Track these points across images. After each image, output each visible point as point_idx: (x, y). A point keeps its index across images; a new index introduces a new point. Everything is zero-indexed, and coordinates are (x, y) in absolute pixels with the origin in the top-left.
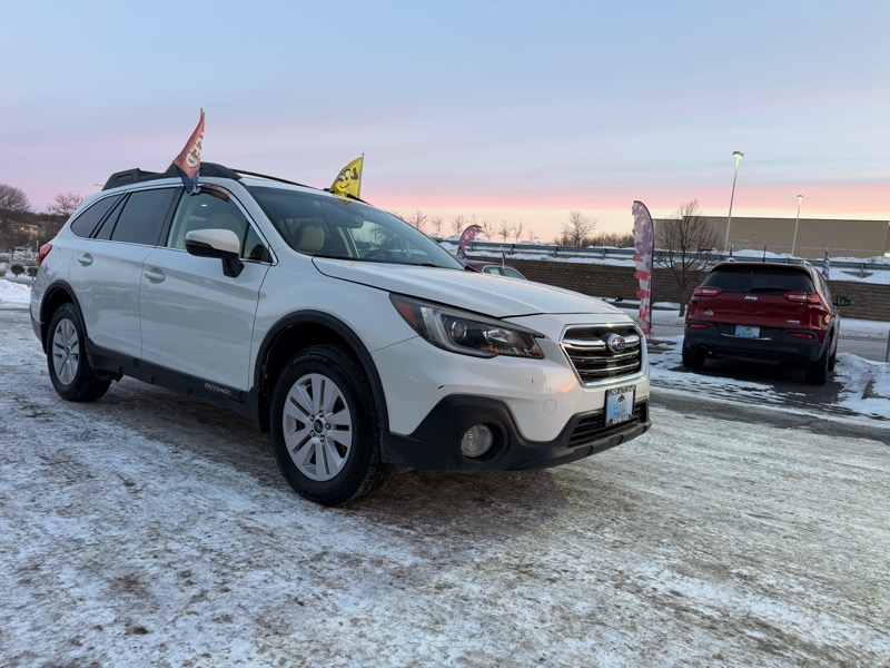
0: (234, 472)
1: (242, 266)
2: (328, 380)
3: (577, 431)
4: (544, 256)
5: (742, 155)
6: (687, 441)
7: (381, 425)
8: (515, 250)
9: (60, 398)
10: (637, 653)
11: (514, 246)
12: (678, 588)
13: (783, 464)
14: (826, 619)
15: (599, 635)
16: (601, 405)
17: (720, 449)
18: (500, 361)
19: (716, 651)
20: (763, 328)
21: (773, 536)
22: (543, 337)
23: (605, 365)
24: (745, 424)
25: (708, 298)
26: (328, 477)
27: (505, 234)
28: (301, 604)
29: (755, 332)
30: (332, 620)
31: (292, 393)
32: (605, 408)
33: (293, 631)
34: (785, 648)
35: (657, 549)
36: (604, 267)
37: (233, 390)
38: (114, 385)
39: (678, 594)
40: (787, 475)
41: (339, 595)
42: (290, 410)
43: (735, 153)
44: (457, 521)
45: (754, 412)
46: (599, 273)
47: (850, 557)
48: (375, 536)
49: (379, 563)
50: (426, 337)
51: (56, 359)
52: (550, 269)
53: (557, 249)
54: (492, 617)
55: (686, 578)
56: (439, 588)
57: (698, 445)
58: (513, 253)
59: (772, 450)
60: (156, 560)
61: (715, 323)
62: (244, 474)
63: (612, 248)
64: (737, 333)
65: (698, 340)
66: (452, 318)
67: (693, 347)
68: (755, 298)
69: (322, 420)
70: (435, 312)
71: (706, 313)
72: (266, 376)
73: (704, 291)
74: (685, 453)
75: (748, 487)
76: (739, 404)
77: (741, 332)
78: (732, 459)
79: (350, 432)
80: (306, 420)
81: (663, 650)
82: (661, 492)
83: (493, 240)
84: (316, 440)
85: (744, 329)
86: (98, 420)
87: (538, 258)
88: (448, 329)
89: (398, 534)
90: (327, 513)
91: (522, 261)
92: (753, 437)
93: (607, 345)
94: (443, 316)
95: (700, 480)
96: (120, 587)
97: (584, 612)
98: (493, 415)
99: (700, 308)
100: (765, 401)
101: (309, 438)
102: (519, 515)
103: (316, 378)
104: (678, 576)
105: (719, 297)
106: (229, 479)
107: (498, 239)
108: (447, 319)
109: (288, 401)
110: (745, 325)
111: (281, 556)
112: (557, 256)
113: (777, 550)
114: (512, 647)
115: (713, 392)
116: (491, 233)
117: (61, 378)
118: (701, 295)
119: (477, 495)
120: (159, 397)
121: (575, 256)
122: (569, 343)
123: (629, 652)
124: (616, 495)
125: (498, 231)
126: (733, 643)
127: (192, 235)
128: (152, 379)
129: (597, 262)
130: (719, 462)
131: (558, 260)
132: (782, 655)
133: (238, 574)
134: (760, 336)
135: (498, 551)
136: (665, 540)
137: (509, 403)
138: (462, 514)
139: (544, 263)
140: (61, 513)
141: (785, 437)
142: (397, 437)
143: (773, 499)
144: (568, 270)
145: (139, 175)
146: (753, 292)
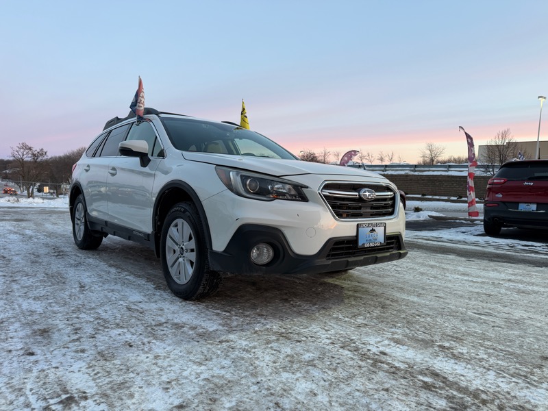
0: (144, 282)
1: (149, 160)
2: (185, 222)
3: (333, 249)
4: (407, 172)
5: (545, 98)
6: (456, 272)
7: (208, 247)
8: (387, 169)
9: (77, 247)
10: (327, 383)
11: (386, 166)
12: (387, 350)
13: (521, 286)
14: (491, 375)
15: (307, 372)
16: (355, 234)
17: (479, 277)
18: (278, 203)
19: (387, 386)
20: (538, 204)
21: (484, 325)
22: (307, 187)
23: (360, 208)
24: (509, 264)
25: (500, 186)
26: (186, 282)
27: (382, 160)
28: (131, 346)
29: (533, 207)
30: (143, 355)
31: (169, 232)
32: (357, 236)
33: (116, 359)
34: (441, 388)
35: (390, 330)
36: (448, 176)
37: (145, 234)
38: (104, 239)
39: (385, 354)
40: (519, 292)
41: (157, 343)
42: (169, 242)
43: (539, 97)
44: (261, 310)
45: (523, 258)
46: (445, 181)
47: (538, 340)
48: (203, 315)
49: (194, 328)
50: (232, 190)
51: (76, 226)
52: (411, 180)
53: (416, 166)
54: (243, 359)
55: (398, 345)
56: (221, 342)
57: (464, 274)
58: (386, 171)
59: (519, 278)
60: (67, 322)
61: (504, 202)
62: (149, 283)
63: (454, 164)
64: (520, 209)
65: (492, 214)
66: (248, 177)
67: (489, 219)
68: (531, 184)
69: (183, 247)
70: (237, 174)
71: (497, 195)
72: (159, 223)
73: (495, 181)
74: (450, 278)
75: (484, 297)
76: (514, 254)
77: (523, 207)
78: (483, 283)
79: (195, 253)
80: (176, 248)
81: (346, 383)
82: (416, 299)
83: (373, 164)
84: (181, 260)
85: (525, 205)
86: (89, 258)
87: (403, 173)
88: (244, 185)
89: (218, 314)
90: (184, 303)
91: (392, 175)
92: (510, 271)
93: (359, 195)
94: (241, 176)
95: (450, 293)
96: (37, 333)
97: (307, 359)
98: (272, 236)
99: (493, 192)
100: (536, 252)
101: (178, 258)
102: (306, 308)
103: (180, 221)
104: (393, 344)
105: (506, 184)
106: (139, 285)
107: (378, 163)
108: (244, 178)
109: (168, 237)
110: (525, 203)
111: (138, 323)
112: (416, 171)
113: (482, 334)
114: (244, 375)
115: (498, 247)
116: (372, 159)
117: (78, 236)
118: (493, 184)
119: (285, 297)
120: (131, 248)
121: (428, 171)
122: (326, 192)
123: (322, 383)
124: (382, 300)
125: (377, 158)
126: (403, 383)
127: (122, 144)
128: (114, 232)
129: (443, 173)
130: (472, 284)
131: (416, 173)
132: (436, 392)
133: (106, 330)
134: (537, 210)
135: (275, 325)
136: (399, 325)
137: (283, 229)
138: (266, 306)
139: (407, 176)
140: (34, 299)
141: (537, 272)
142: (216, 253)
143: (499, 304)
144: (423, 180)
145: (118, 120)
146: (530, 180)
